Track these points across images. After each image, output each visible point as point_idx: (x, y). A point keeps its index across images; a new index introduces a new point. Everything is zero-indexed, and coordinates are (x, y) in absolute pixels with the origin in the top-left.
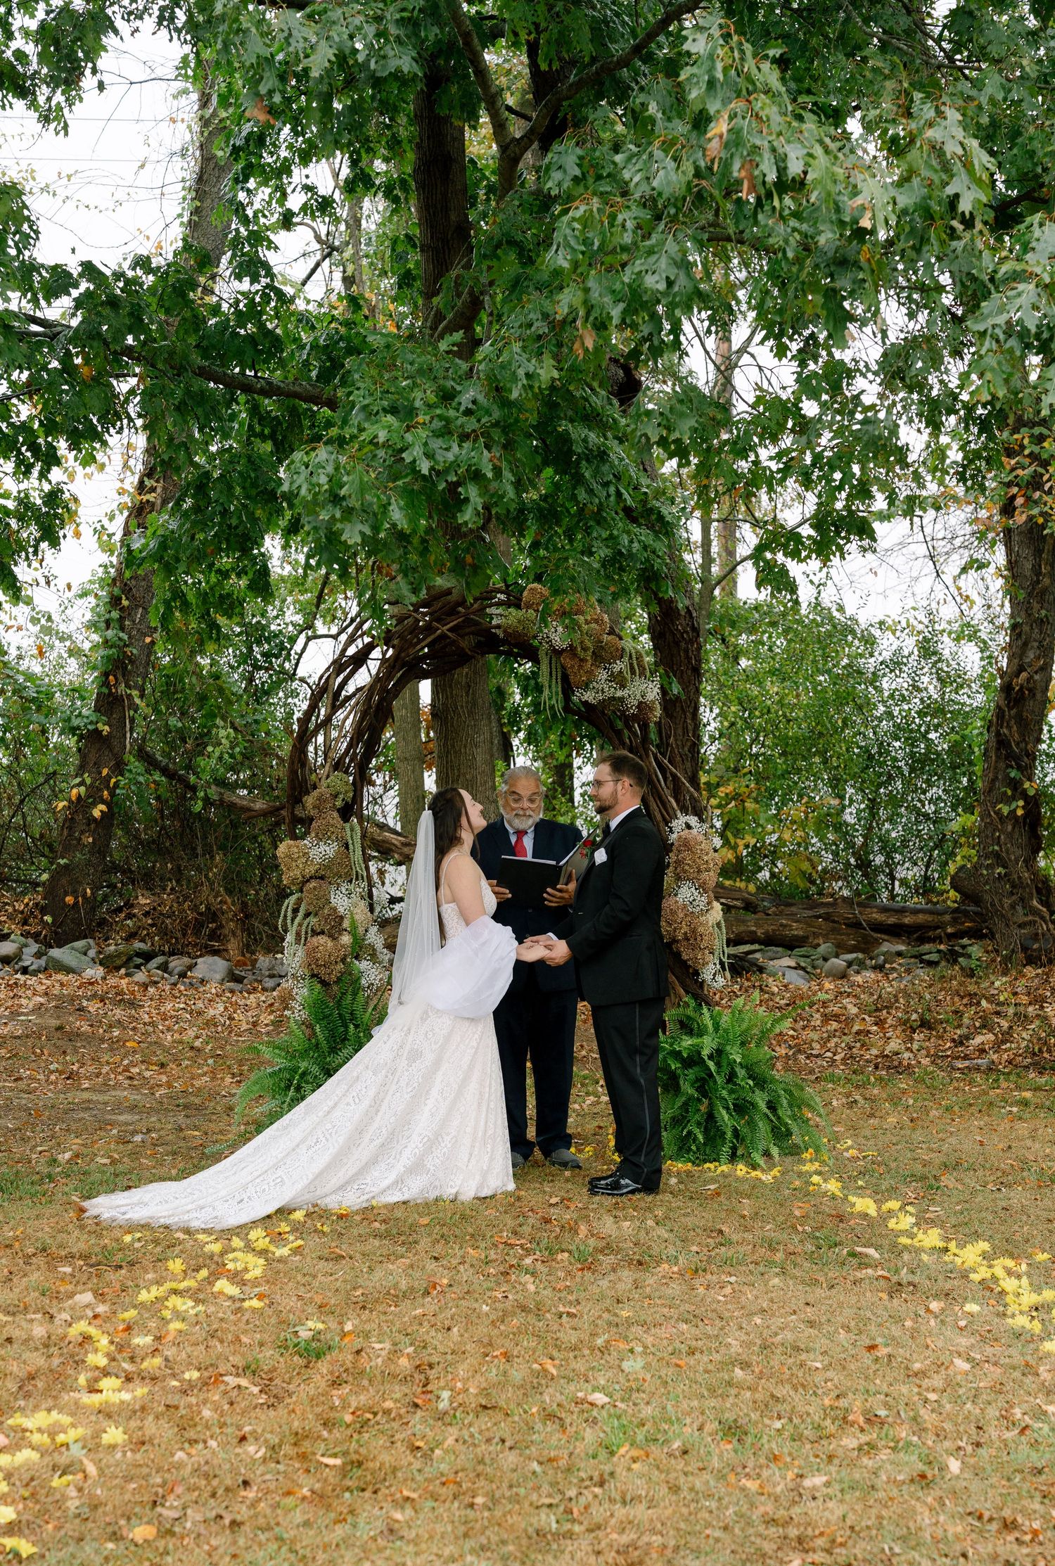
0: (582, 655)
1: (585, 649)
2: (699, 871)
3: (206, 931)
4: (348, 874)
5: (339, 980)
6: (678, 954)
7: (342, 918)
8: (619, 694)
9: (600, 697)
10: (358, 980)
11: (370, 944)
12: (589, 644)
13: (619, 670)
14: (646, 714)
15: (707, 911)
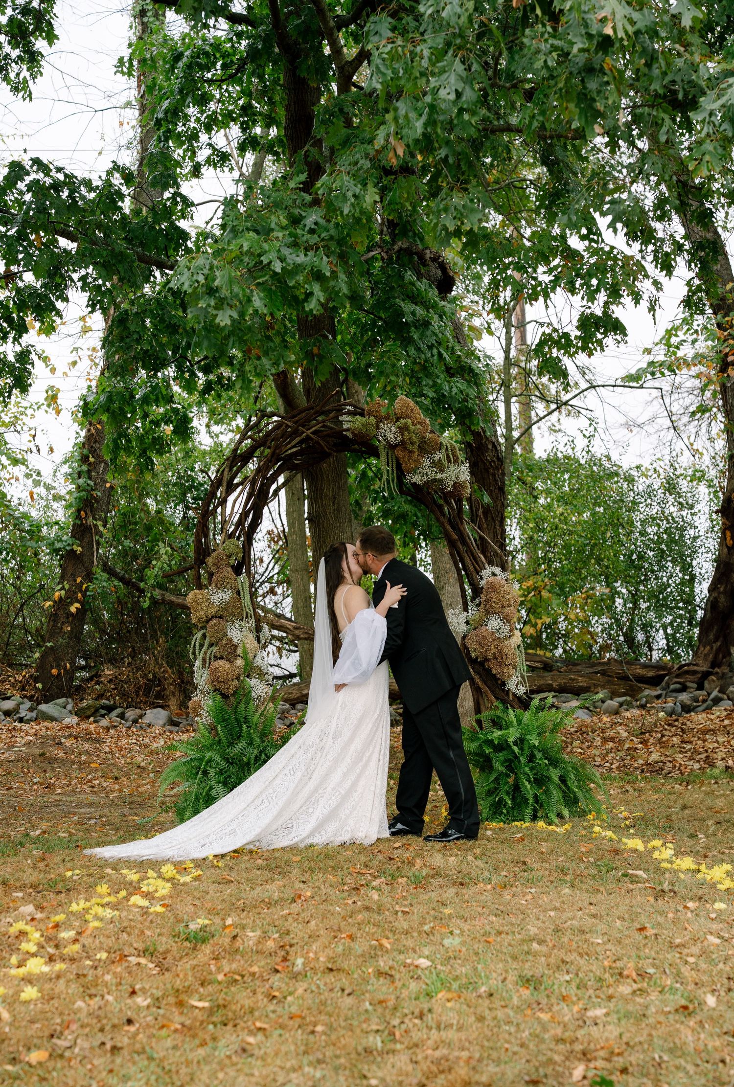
0: (410, 447)
1: (413, 444)
3: (153, 693)
4: (240, 614)
5: (235, 693)
6: (490, 669)
7: (236, 646)
8: (439, 476)
9: (425, 479)
10: (250, 692)
11: (258, 666)
12: (415, 440)
13: (438, 459)
14: (460, 491)
15: (510, 637)
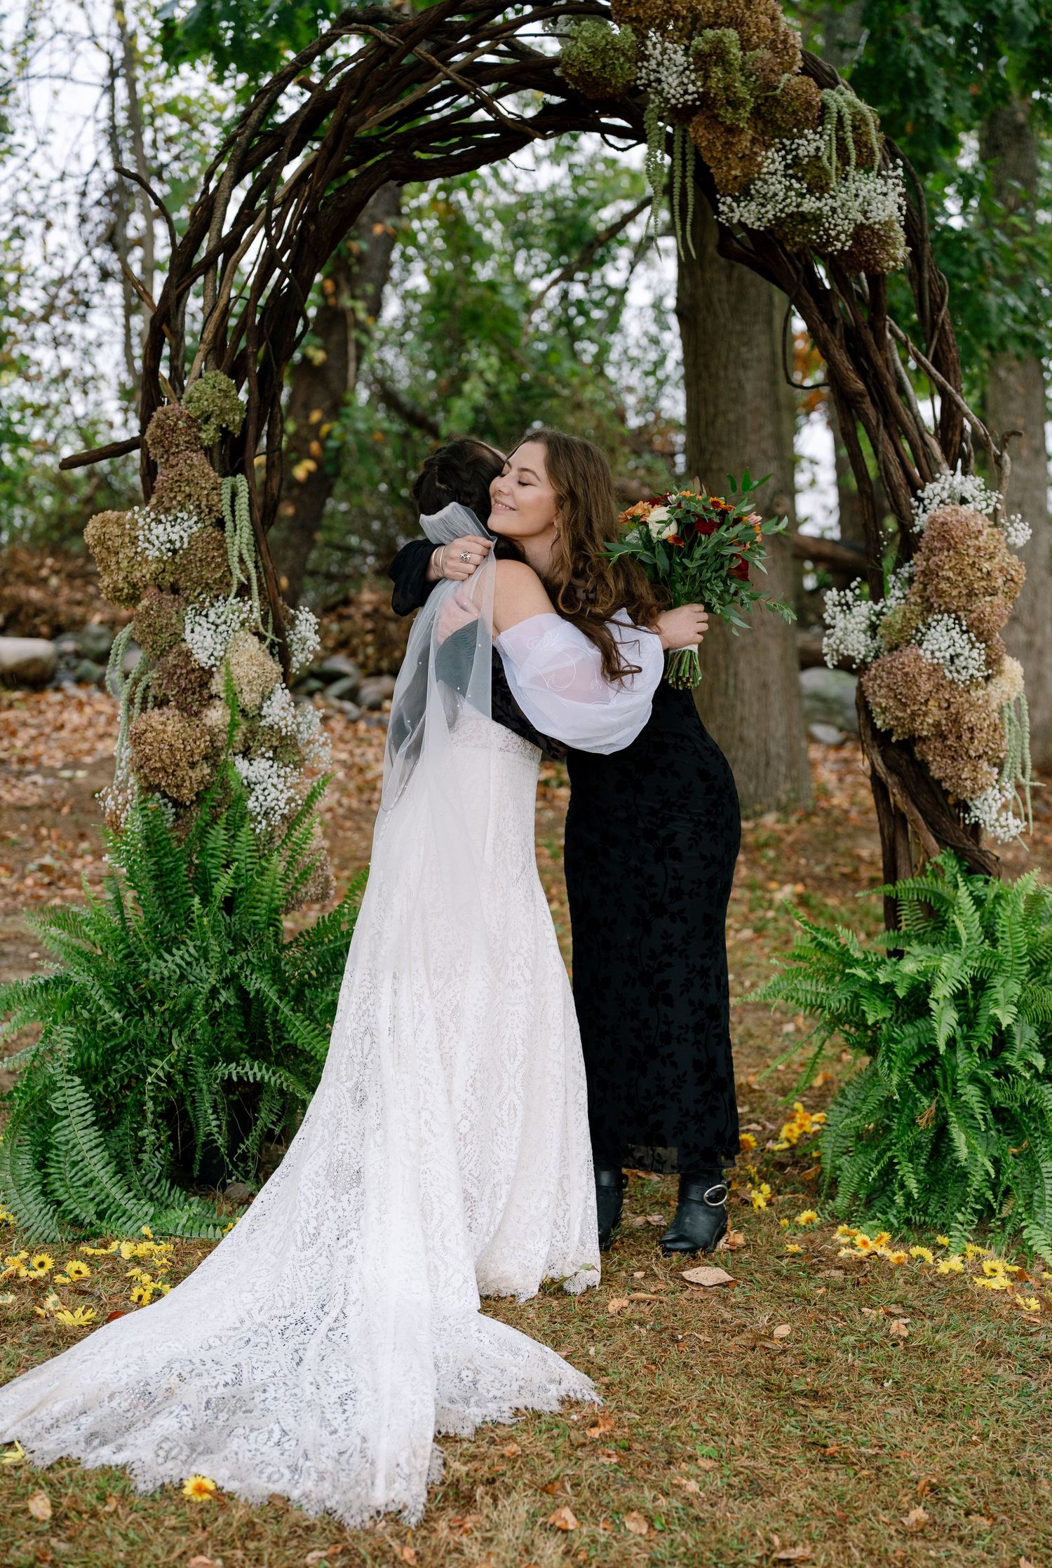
0: (727, 115)
1: (736, 104)
2: (971, 594)
4: (224, 582)
5: (200, 798)
6: (923, 766)
7: (207, 674)
8: (810, 205)
9: (770, 211)
10: (241, 799)
11: (271, 727)
12: (743, 92)
13: (812, 152)
14: (872, 252)
15: (987, 678)
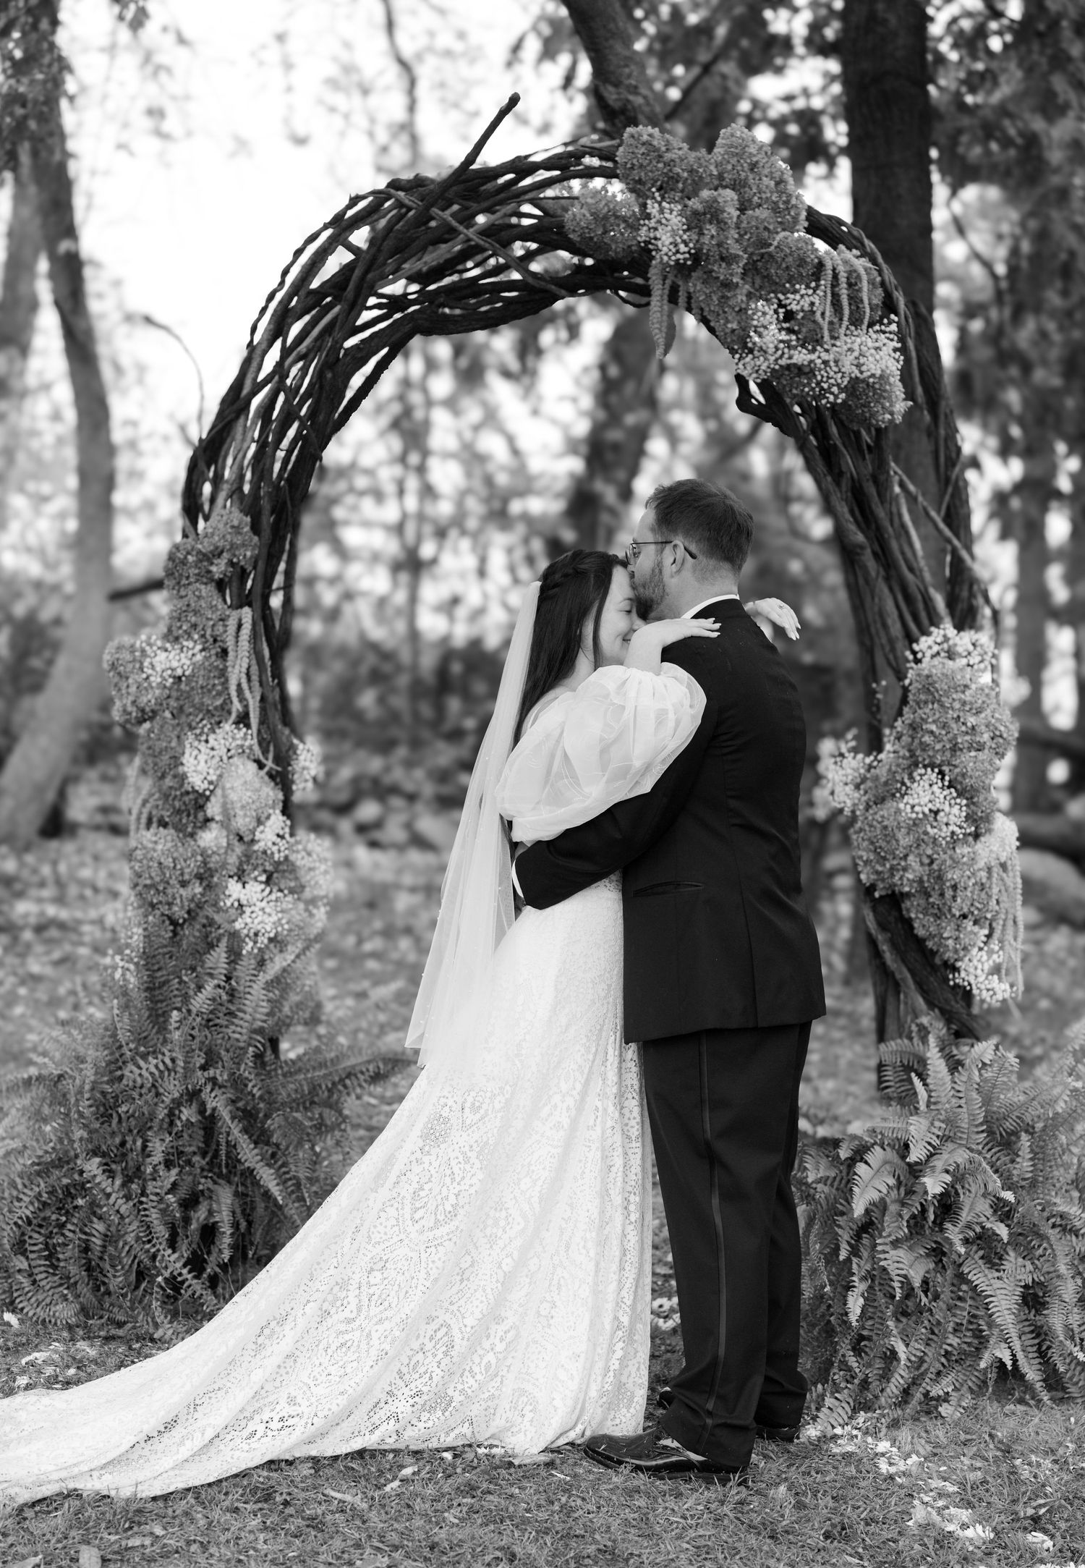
0: (721, 271)
1: (727, 259)
2: (955, 749)
4: (225, 709)
7: (202, 797)
8: (801, 357)
10: (233, 918)
11: (265, 852)
12: (735, 249)
13: (807, 308)
14: (866, 405)
15: (977, 836)
